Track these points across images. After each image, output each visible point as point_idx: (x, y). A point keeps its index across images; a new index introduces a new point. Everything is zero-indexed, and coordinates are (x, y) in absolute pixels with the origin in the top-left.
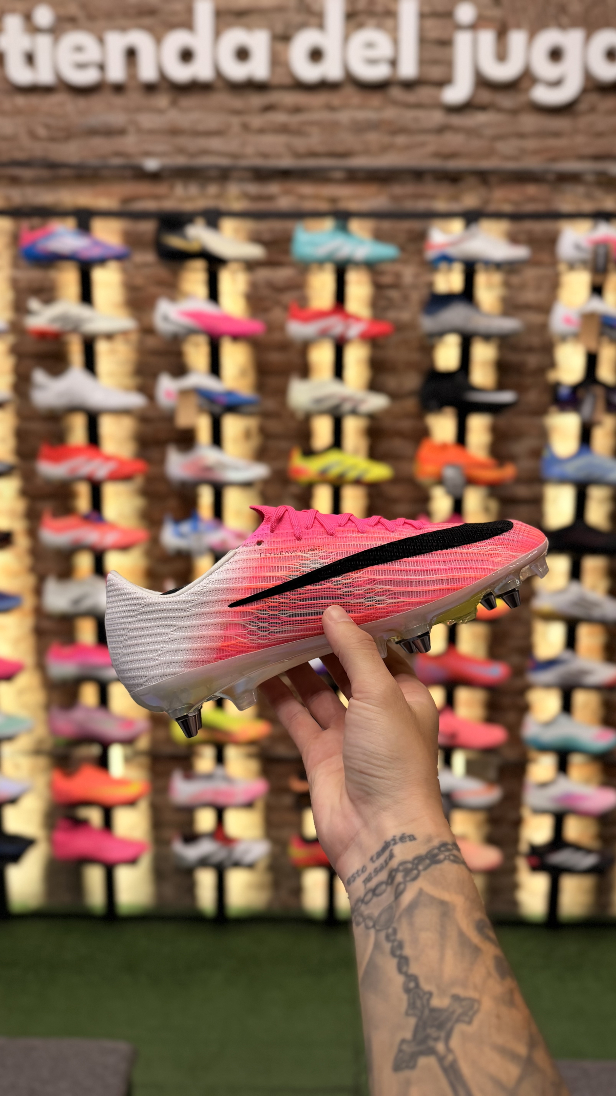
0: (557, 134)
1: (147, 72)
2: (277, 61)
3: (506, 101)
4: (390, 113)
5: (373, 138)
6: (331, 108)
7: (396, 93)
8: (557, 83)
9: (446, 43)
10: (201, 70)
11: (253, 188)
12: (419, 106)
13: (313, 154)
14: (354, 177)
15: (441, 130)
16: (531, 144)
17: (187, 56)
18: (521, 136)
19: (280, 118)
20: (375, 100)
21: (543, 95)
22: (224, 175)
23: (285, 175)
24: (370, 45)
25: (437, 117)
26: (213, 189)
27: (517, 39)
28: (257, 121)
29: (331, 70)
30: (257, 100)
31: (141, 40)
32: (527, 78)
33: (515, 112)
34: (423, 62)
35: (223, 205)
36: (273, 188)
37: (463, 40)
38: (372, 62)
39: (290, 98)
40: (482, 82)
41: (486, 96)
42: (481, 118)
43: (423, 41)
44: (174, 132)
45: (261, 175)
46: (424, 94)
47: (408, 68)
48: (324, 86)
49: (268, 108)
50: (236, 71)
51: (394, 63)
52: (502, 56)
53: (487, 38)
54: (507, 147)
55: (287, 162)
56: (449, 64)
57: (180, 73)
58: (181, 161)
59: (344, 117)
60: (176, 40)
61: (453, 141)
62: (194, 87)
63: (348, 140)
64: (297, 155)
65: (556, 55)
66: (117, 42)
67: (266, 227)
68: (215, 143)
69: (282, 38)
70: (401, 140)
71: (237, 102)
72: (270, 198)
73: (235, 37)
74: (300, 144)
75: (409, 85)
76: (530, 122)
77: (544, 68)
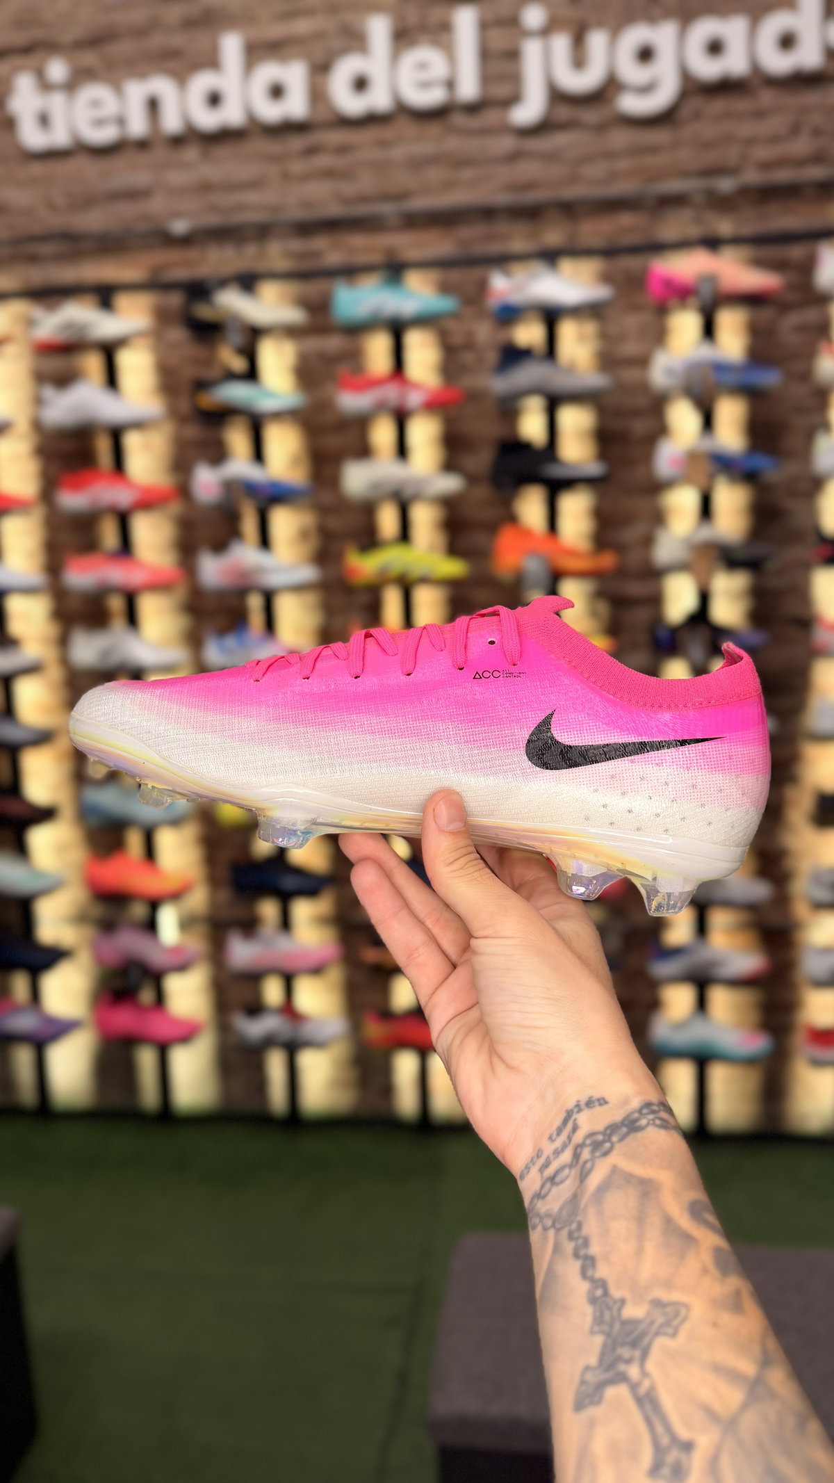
0: (654, 150)
1: (171, 122)
2: (317, 94)
3: (590, 116)
4: (453, 144)
5: (434, 175)
6: (383, 144)
7: (459, 119)
8: (647, 89)
9: (513, 55)
10: (231, 114)
11: (297, 245)
12: (486, 132)
13: (363, 199)
14: (415, 221)
15: (514, 157)
16: (623, 164)
17: (214, 99)
18: (610, 155)
19: (323, 161)
20: (433, 129)
21: (631, 104)
22: (262, 232)
23: (331, 226)
24: (422, 66)
25: (507, 143)
26: (251, 250)
27: (597, 41)
28: (297, 167)
29: (378, 99)
30: (296, 143)
31: (162, 86)
32: (611, 86)
33: (601, 128)
34: (486, 78)
35: (260, 266)
36: (320, 243)
37: (532, 51)
38: (425, 85)
39: (335, 137)
40: (557, 96)
41: (564, 113)
42: (560, 140)
43: (485, 55)
44: (206, 188)
45: (306, 228)
46: (490, 117)
47: (468, 88)
48: (372, 119)
49: (311, 151)
50: (270, 112)
51: (450, 84)
52: (579, 61)
53: (561, 44)
54: (594, 170)
55: (334, 210)
56: (515, 79)
57: (207, 120)
58: (213, 220)
59: (399, 153)
60: (202, 82)
61: (528, 170)
62: (224, 136)
63: (403, 179)
64: (345, 201)
65: (645, 54)
66: (137, 91)
67: (313, 289)
68: (252, 197)
69: (321, 69)
70: (467, 174)
71: (273, 147)
72: (315, 255)
73: (269, 72)
74: (349, 189)
75: (473, 108)
76: (620, 138)
77: (631, 72)
